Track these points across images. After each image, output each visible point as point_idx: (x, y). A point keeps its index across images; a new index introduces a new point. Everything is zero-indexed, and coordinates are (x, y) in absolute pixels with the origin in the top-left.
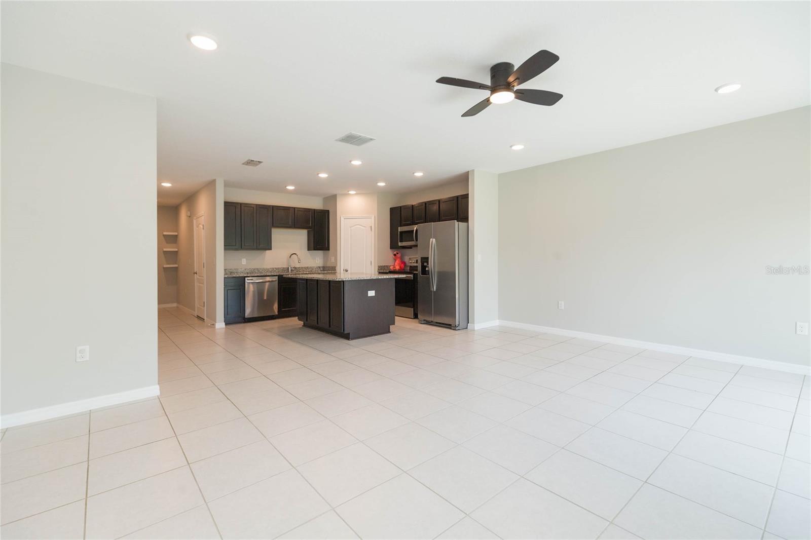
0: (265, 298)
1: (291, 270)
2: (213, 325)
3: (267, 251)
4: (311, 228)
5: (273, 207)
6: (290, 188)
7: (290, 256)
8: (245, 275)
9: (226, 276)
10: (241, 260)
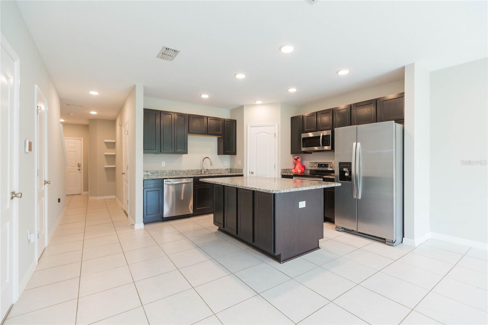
0: (182, 198)
1: (204, 172)
2: (133, 225)
3: (184, 155)
4: (221, 135)
5: (189, 115)
6: (205, 96)
7: (204, 160)
8: (163, 177)
9: (145, 178)
10: (161, 163)
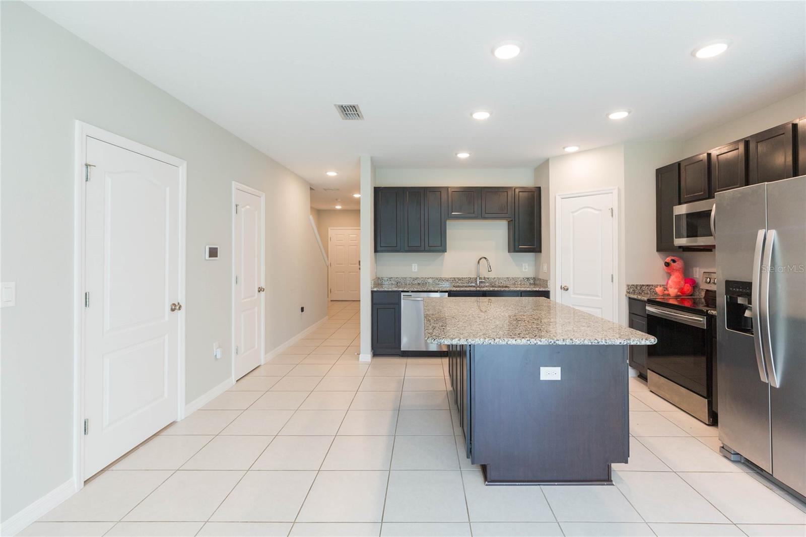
1: (480, 282)
3: (440, 254)
4: (512, 218)
5: (448, 189)
6: (463, 155)
7: (479, 262)
8: (401, 289)
9: (375, 289)
10: (412, 265)
